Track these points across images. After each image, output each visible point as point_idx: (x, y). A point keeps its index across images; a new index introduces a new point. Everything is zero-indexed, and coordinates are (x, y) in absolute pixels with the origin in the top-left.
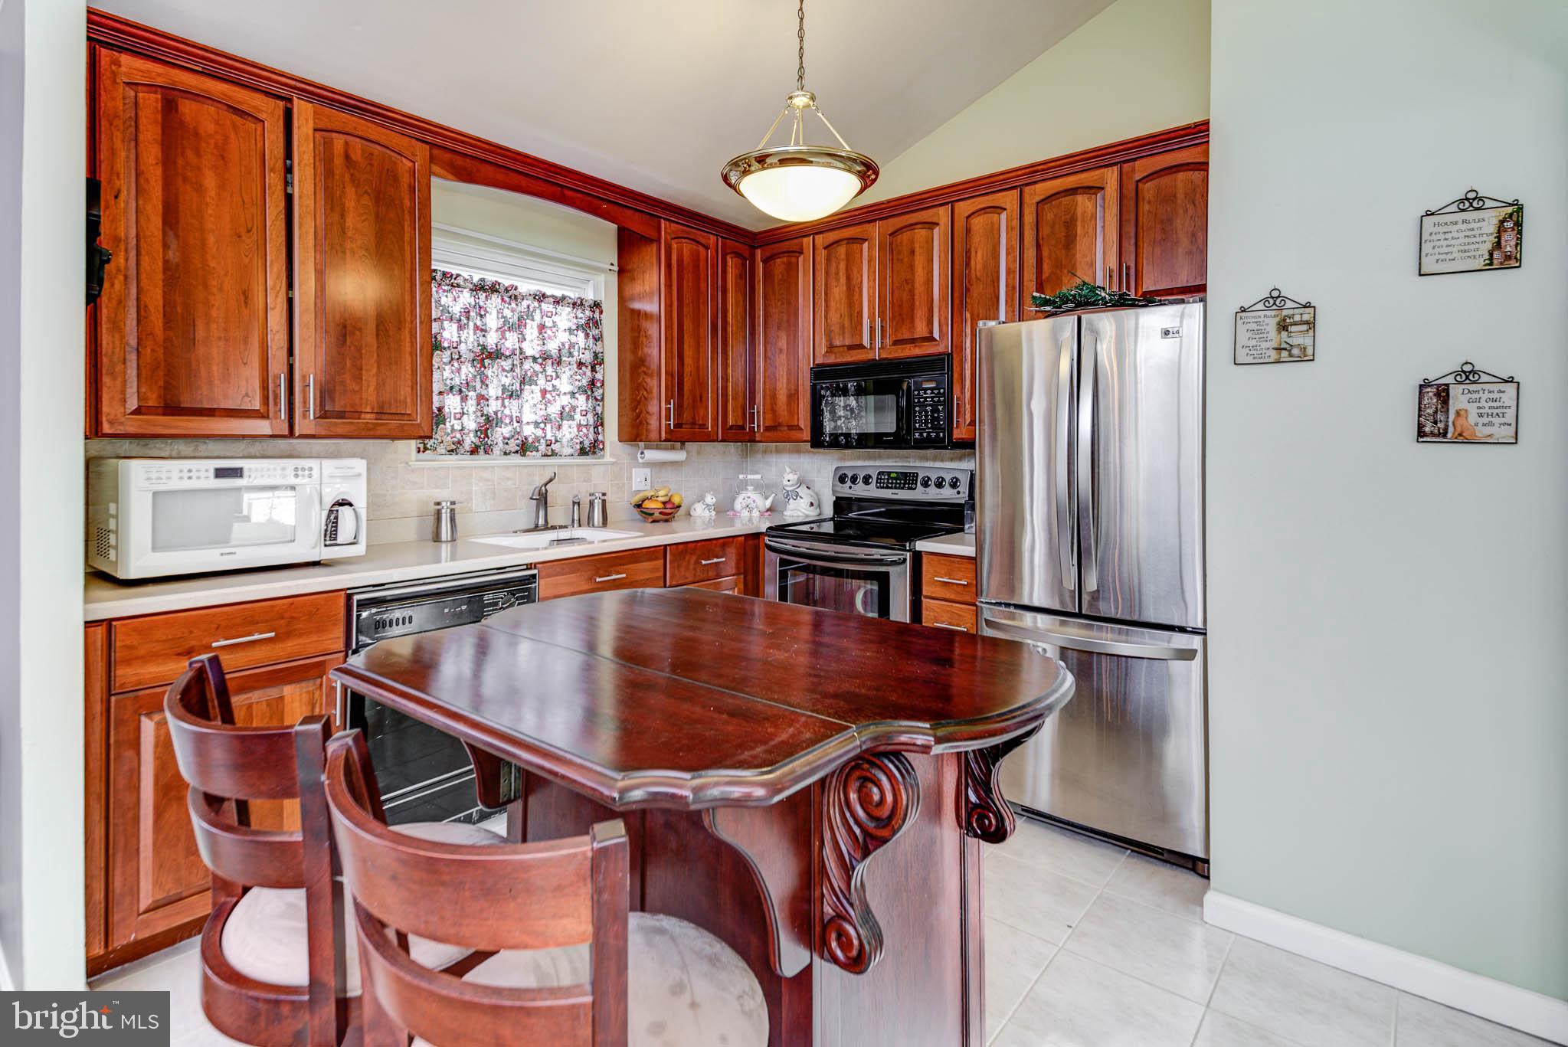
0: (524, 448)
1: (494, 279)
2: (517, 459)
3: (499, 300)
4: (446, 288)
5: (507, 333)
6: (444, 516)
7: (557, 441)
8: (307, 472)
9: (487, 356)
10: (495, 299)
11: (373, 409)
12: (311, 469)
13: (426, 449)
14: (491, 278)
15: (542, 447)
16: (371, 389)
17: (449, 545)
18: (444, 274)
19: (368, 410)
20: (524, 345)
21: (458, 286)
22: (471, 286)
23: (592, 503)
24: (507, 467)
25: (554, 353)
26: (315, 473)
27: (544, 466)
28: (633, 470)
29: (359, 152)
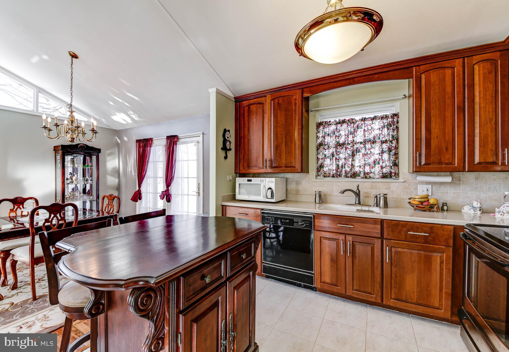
0: (355, 175)
1: (343, 119)
2: (350, 179)
3: (346, 126)
4: (326, 126)
5: (349, 136)
6: (317, 195)
7: (371, 173)
8: (263, 181)
9: (338, 145)
10: (345, 125)
12: (263, 180)
13: (318, 176)
14: (342, 119)
15: (362, 175)
16: (284, 160)
17: (318, 204)
18: (326, 122)
19: (283, 166)
20: (355, 139)
21: (330, 124)
22: (335, 123)
23: (380, 198)
24: (347, 182)
25: (372, 139)
26: (264, 181)
27: (364, 182)
28: (418, 185)
29: (281, 101)
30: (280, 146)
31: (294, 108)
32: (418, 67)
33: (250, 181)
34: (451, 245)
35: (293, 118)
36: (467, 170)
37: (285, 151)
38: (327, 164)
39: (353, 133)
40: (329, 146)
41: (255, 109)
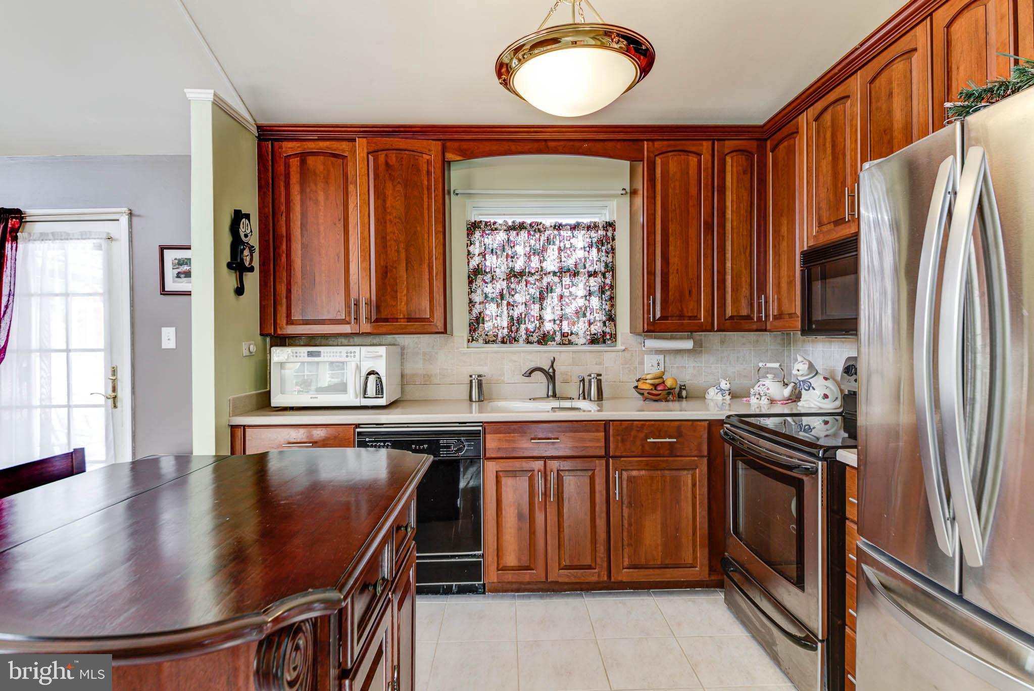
0: (544, 339)
1: (521, 221)
2: (536, 347)
3: (526, 235)
4: (487, 232)
5: (532, 257)
6: (474, 384)
7: (572, 333)
8: (352, 354)
9: (514, 275)
10: (524, 234)
11: (404, 315)
12: (355, 352)
13: (473, 340)
14: (519, 220)
15: (558, 338)
16: (403, 303)
17: (477, 403)
18: (486, 223)
19: (402, 316)
20: (544, 265)
21: (496, 229)
22: (505, 228)
23: (590, 381)
24: (530, 352)
25: (572, 267)
26: (357, 354)
27: (560, 352)
28: (645, 356)
29: (394, 159)
30: (394, 270)
31: (426, 183)
32: (651, 143)
33: (318, 354)
34: (706, 453)
35: (422, 206)
36: (716, 329)
37: (407, 283)
38: (490, 314)
39: (541, 253)
40: (493, 276)
41: (320, 168)
